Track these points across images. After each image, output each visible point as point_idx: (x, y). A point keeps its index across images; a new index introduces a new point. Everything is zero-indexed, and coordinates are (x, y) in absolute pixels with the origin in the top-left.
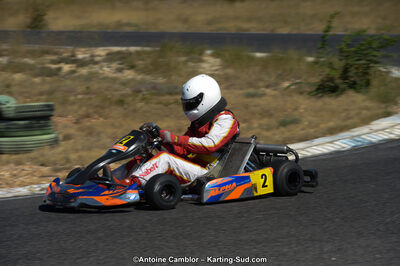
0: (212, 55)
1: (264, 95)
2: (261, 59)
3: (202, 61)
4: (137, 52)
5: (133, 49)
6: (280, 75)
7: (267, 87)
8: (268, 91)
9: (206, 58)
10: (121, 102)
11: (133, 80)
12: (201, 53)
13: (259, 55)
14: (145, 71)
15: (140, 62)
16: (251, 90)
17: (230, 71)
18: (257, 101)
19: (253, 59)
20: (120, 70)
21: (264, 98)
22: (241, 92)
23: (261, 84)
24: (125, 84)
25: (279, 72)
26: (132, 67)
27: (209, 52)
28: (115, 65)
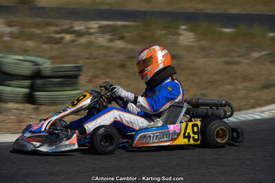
4: (124, 26)
5: (120, 23)
7: (239, 56)
10: (122, 66)
11: (124, 48)
12: (177, 28)
14: (133, 41)
15: (127, 34)
17: (205, 43)
18: (235, 67)
20: (111, 40)
22: (218, 60)
24: (119, 51)
26: (122, 38)
27: (183, 27)
28: (108, 36)
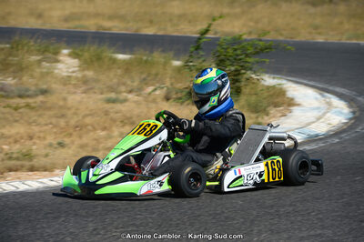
0: (70, 55)
1: (126, 100)
2: (124, 61)
3: (58, 61)
6: (144, 79)
8: (130, 96)
9: (61, 58)
13: (121, 56)
16: (113, 95)
19: (115, 61)
21: (127, 104)
23: (123, 88)
25: (144, 76)
